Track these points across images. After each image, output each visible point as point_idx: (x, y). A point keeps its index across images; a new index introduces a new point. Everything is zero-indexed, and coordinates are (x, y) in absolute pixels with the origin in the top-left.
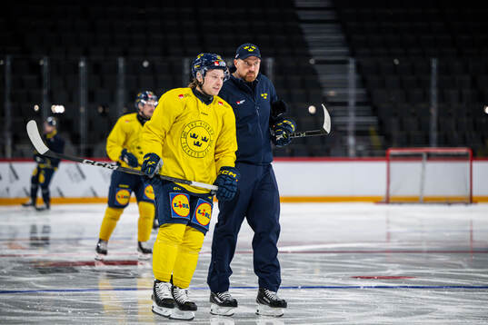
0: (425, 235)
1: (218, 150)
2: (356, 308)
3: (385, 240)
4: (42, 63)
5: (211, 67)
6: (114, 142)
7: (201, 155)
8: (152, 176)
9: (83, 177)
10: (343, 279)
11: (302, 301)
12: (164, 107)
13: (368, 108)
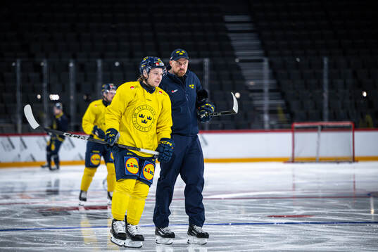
0: (321, 185)
1: (159, 126)
2: (272, 239)
3: (291, 189)
4: (42, 64)
5: (154, 66)
6: (87, 121)
7: (147, 129)
8: (112, 145)
9: (73, 146)
10: (262, 218)
11: (232, 234)
12: (120, 95)
13: (278, 93)
